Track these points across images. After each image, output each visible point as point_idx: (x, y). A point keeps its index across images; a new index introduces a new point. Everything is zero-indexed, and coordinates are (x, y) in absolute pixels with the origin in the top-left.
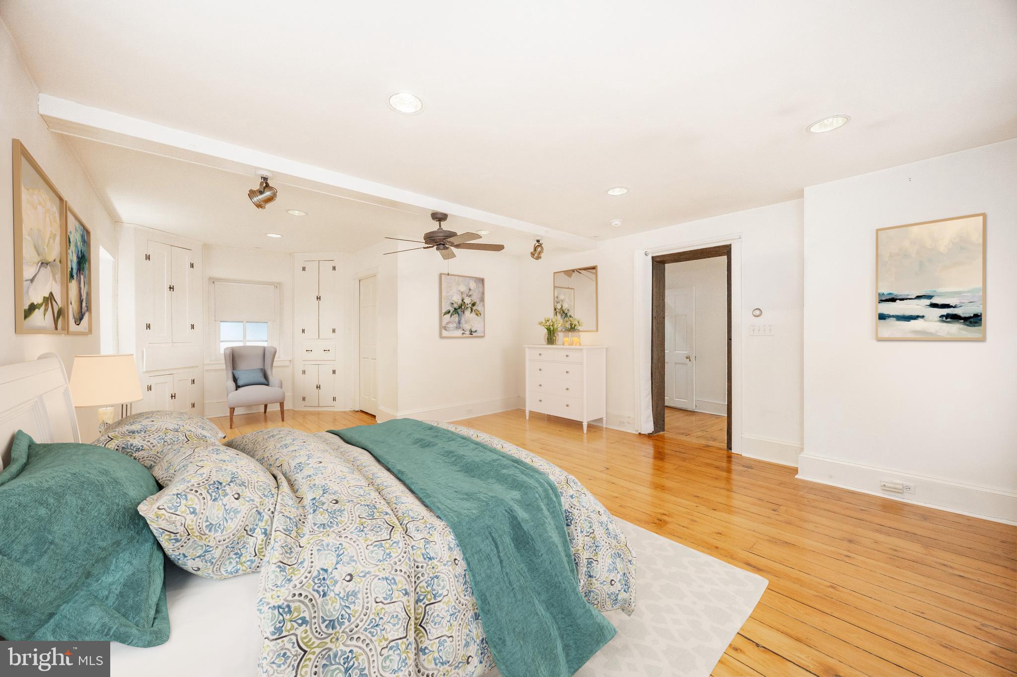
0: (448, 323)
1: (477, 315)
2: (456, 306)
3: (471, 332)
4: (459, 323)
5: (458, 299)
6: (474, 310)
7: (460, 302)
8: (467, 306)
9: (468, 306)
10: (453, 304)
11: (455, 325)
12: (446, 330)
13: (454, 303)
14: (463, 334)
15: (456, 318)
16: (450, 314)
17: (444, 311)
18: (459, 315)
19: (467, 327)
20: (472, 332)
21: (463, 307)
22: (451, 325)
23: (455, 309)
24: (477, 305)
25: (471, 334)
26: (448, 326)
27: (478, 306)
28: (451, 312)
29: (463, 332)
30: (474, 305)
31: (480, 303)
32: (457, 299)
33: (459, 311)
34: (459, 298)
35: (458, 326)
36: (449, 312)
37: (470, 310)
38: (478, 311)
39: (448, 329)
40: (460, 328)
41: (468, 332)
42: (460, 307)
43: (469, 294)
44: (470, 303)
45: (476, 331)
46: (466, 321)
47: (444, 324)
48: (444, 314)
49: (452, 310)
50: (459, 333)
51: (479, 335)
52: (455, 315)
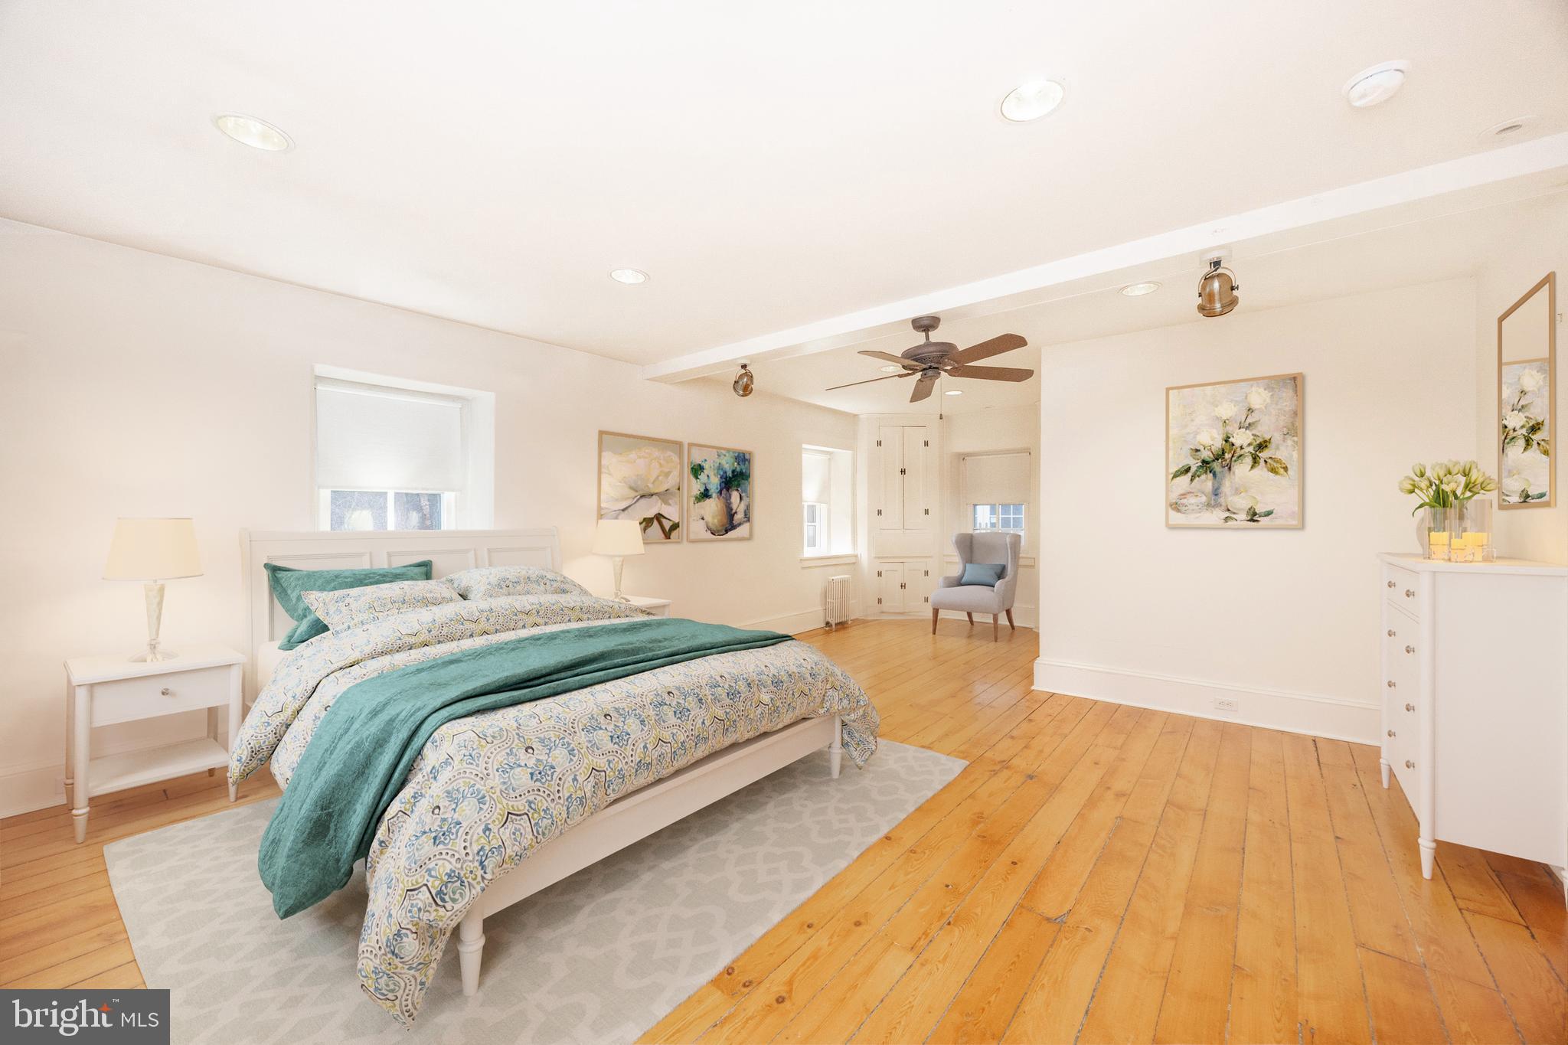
0: (1183, 495)
1: (1273, 470)
2: (1206, 455)
3: (1253, 516)
4: (1216, 493)
5: (1213, 439)
6: (1262, 461)
7: (1218, 444)
8: (1239, 452)
9: (1242, 452)
10: (1197, 451)
11: (1204, 499)
12: (1178, 511)
13: (1202, 448)
14: (1227, 519)
15: (1206, 482)
16: (1190, 474)
17: (1173, 469)
18: (1215, 475)
19: (1242, 503)
20: (1255, 514)
21: (1227, 456)
22: (1191, 500)
23: (1204, 462)
24: (1272, 446)
25: (1252, 520)
26: (1184, 501)
27: (1277, 448)
28: (1193, 469)
29: (1227, 514)
30: (1262, 446)
31: (1284, 440)
32: (1210, 439)
33: (1216, 466)
34: (1216, 436)
35: (1212, 502)
36: (1188, 470)
37: (1249, 460)
38: (1279, 461)
39: (1183, 509)
40: (1217, 505)
41: (1243, 516)
42: (1219, 456)
43: (1248, 421)
44: (1250, 445)
45: (1269, 513)
46: (1237, 489)
47: (1174, 497)
48: (1175, 476)
49: (1195, 464)
50: (1216, 516)
51: (1280, 522)
52: (1203, 477)
